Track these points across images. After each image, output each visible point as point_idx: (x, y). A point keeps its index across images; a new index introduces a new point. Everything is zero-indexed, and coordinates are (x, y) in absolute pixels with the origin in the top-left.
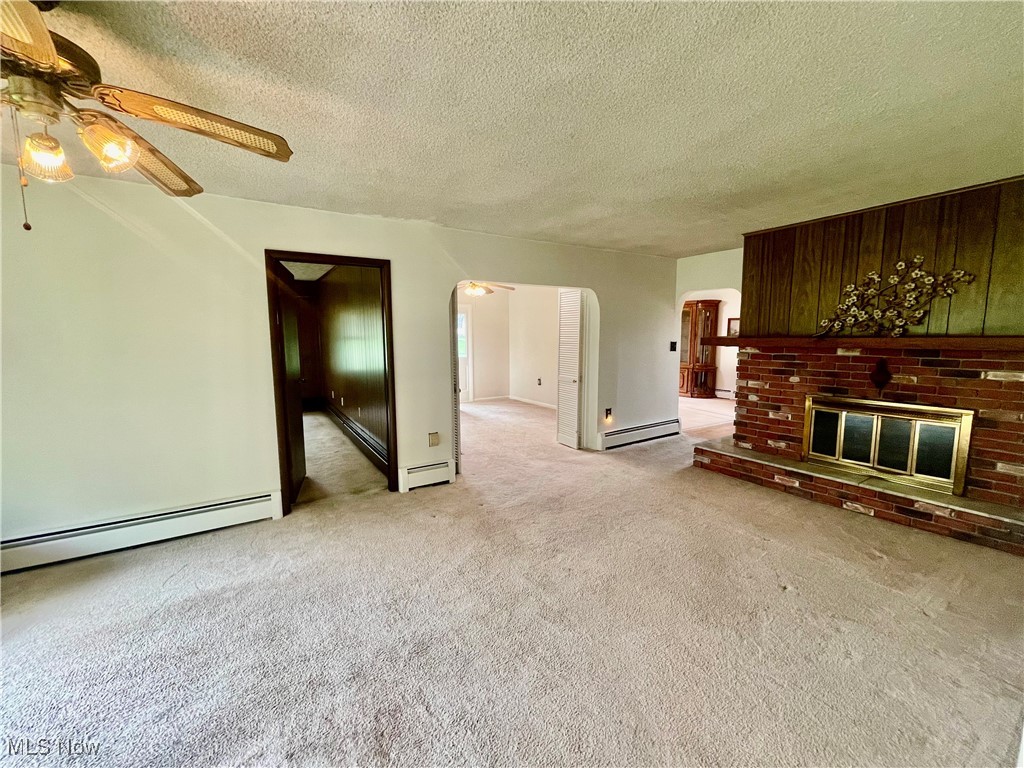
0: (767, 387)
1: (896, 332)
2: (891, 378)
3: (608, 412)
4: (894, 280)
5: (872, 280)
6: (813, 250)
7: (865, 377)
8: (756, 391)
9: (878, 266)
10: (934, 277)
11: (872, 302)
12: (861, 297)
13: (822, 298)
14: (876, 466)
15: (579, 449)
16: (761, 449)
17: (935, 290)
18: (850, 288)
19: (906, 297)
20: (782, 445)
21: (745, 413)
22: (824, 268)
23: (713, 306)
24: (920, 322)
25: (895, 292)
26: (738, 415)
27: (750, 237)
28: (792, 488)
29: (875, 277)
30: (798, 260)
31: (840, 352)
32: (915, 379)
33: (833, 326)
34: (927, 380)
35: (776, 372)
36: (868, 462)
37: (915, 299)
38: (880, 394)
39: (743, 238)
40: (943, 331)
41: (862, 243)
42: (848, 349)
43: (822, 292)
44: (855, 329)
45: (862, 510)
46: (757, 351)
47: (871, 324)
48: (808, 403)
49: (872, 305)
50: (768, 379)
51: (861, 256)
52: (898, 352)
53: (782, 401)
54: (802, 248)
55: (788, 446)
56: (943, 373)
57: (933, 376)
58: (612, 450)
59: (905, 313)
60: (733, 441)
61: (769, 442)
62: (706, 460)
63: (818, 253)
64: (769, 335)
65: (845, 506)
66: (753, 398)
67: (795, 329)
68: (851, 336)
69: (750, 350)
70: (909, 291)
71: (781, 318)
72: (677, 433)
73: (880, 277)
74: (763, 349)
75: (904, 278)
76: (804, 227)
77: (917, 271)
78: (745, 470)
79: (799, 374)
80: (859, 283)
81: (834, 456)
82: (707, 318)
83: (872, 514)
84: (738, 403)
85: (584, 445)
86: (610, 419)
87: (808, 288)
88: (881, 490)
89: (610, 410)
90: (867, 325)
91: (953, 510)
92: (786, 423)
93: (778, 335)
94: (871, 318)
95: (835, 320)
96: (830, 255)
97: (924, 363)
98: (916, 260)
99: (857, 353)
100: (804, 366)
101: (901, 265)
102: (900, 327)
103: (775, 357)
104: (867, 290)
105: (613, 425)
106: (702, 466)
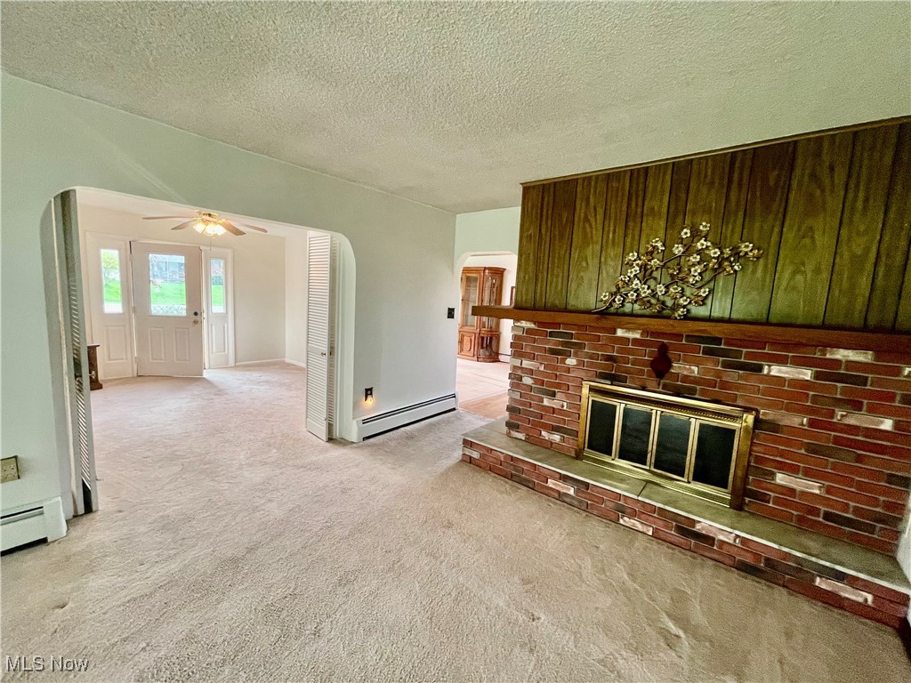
0: (542, 368)
1: (680, 312)
2: (671, 366)
3: (369, 392)
4: (678, 249)
5: (655, 248)
6: (595, 208)
7: (643, 363)
8: (530, 372)
9: (662, 233)
10: (719, 249)
11: (655, 274)
12: (644, 267)
13: (603, 267)
14: (653, 469)
15: (330, 440)
16: (534, 441)
17: (720, 265)
18: (632, 256)
19: (690, 271)
20: (556, 438)
21: (518, 397)
22: (606, 229)
23: (498, 273)
24: (703, 302)
25: (679, 264)
26: (512, 399)
27: (529, 187)
28: (566, 494)
29: (659, 244)
30: (579, 219)
31: (620, 333)
32: (695, 369)
33: (614, 301)
34: (707, 371)
35: (553, 352)
36: (645, 464)
37: (700, 274)
38: (659, 385)
39: (521, 187)
40: (727, 315)
41: (646, 203)
42: (629, 330)
43: (603, 259)
44: (636, 307)
45: (639, 527)
46: (532, 326)
47: (653, 301)
48: (585, 391)
49: (655, 279)
50: (544, 358)
51: (644, 218)
52: (678, 336)
53: (559, 386)
54: (584, 207)
55: (563, 440)
56: (726, 365)
57: (713, 366)
58: (372, 440)
59: (688, 292)
60: (505, 429)
61: (543, 433)
62: (475, 455)
63: (600, 211)
64: (545, 309)
65: (621, 521)
66: (527, 380)
67: (573, 302)
68: (632, 315)
69: (525, 324)
70: (694, 265)
71: (559, 288)
72: (454, 409)
73: (664, 245)
74: (541, 324)
75: (689, 250)
76: (587, 180)
77: (702, 241)
78: (516, 468)
79: (576, 355)
80: (642, 251)
81: (611, 455)
82: (493, 285)
83: (650, 533)
84: (512, 385)
85: (337, 434)
86: (370, 402)
87: (589, 251)
88: (661, 506)
89: (371, 389)
90: (649, 302)
91: (737, 536)
92: (561, 411)
93: (555, 309)
94: (654, 294)
95: (616, 294)
96: (613, 215)
97: (707, 352)
98: (701, 228)
99: (637, 336)
100: (580, 346)
101: (685, 234)
102: (684, 307)
103: (551, 334)
104: (650, 261)
105: (374, 409)
106: (471, 460)
